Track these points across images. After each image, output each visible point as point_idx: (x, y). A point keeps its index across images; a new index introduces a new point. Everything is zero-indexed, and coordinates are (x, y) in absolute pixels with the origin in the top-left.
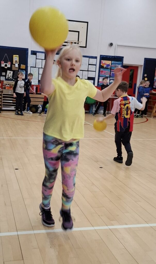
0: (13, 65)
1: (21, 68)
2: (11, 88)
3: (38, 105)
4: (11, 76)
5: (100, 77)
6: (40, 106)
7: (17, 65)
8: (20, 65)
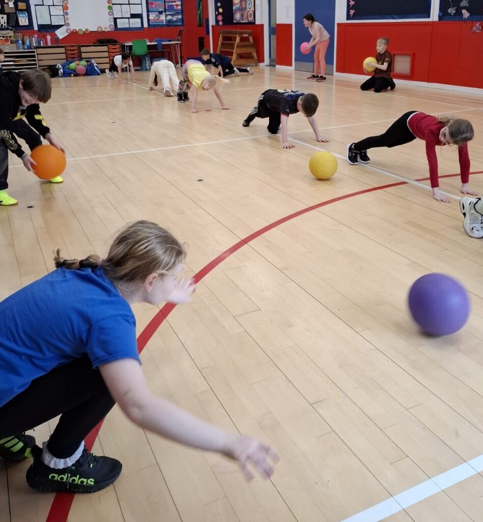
0: (5, 5)
1: (19, 8)
2: (8, 41)
3: (56, 65)
4: (5, 23)
5: (150, 13)
6: (60, 66)
7: (11, 5)
8: (18, 4)
